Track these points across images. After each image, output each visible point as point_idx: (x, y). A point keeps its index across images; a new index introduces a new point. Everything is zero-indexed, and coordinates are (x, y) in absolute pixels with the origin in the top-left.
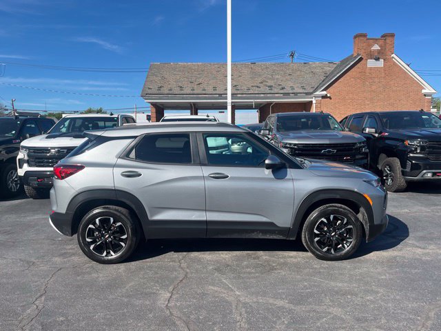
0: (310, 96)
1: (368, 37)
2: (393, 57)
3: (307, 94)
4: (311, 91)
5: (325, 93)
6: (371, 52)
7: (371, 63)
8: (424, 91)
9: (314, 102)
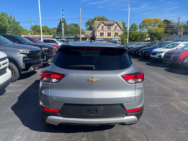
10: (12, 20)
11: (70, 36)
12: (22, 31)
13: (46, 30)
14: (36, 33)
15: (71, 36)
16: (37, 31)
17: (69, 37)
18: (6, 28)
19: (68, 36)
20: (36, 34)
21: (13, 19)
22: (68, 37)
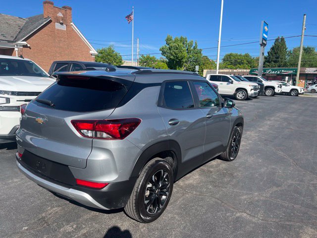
0: (11, 44)
1: (54, 5)
2: (72, 25)
3: (9, 41)
4: (12, 39)
5: (25, 43)
6: (57, 17)
7: (58, 26)
8: (91, 52)
9: (16, 49)
10: (192, 48)
11: (283, 71)
12: (207, 63)
13: (245, 61)
14: (229, 66)
15: (285, 70)
16: (230, 63)
17: (281, 72)
18: (182, 59)
19: (279, 70)
20: (227, 68)
21: (194, 45)
22: (279, 73)
